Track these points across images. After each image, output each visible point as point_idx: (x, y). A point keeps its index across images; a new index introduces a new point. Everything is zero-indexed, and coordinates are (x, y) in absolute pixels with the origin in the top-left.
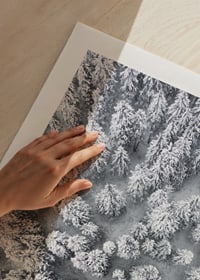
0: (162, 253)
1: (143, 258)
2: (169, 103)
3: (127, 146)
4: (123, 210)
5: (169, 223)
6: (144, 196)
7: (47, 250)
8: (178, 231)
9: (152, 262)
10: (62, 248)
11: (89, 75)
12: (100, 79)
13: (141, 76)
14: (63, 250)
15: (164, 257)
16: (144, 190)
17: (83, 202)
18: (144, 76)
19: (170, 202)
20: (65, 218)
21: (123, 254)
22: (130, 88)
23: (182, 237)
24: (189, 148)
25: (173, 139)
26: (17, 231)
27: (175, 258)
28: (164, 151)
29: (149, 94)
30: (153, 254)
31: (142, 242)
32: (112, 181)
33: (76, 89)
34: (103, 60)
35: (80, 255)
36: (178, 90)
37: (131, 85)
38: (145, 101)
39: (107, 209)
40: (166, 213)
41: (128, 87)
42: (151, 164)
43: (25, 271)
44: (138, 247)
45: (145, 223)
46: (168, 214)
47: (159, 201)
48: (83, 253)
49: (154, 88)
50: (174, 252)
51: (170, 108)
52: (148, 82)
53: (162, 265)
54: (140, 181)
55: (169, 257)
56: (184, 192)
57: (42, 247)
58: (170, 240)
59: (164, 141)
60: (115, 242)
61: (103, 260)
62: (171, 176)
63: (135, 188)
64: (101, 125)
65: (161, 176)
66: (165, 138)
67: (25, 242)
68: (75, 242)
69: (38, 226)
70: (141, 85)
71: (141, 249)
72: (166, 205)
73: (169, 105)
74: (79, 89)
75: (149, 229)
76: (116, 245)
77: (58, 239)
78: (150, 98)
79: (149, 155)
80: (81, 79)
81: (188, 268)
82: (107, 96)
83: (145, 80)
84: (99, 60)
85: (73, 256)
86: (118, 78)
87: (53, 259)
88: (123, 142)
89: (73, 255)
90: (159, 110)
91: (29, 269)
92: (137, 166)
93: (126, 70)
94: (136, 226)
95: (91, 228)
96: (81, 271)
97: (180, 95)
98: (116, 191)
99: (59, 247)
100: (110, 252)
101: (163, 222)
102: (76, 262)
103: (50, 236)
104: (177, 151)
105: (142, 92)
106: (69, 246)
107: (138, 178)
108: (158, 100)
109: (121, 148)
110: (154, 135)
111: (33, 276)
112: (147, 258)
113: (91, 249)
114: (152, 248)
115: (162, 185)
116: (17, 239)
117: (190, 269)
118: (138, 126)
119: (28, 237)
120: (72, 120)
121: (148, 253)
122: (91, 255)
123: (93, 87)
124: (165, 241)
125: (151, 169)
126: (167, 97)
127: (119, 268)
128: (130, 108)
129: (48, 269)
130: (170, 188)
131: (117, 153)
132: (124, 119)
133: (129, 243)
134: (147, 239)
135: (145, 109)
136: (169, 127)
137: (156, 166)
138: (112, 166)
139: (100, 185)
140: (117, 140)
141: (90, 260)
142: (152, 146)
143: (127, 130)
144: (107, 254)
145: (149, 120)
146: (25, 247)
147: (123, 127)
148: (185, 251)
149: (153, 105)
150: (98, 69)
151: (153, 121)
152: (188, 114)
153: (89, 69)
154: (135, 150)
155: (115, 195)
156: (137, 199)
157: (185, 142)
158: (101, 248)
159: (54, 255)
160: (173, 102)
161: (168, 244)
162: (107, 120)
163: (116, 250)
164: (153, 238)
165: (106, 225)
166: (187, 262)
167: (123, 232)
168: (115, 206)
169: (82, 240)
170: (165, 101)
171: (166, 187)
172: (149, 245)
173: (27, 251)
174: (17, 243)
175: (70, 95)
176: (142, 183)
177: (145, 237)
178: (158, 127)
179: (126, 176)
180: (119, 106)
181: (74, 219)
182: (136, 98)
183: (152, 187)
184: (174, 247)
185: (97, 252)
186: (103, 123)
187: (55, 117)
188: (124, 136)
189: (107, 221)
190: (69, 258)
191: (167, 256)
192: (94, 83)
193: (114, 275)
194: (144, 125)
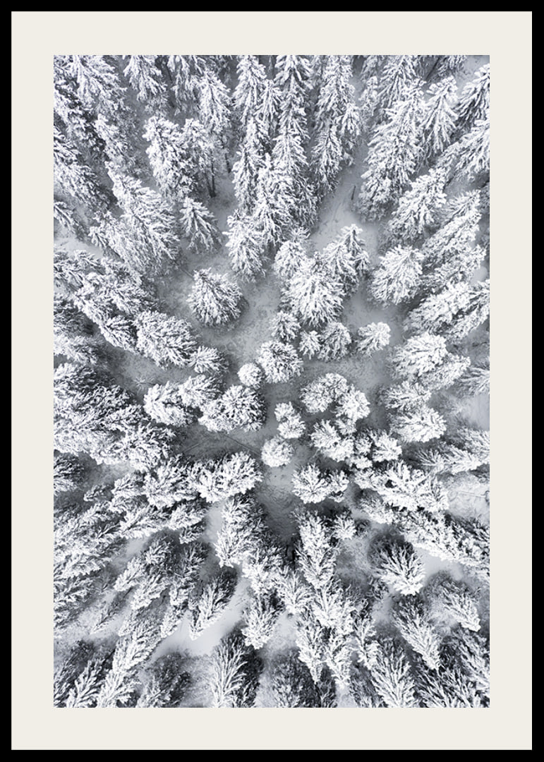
0: (337, 345)
1: (311, 369)
2: (232, 86)
3: (197, 194)
4: (243, 304)
5: (325, 292)
6: (265, 265)
7: (154, 424)
8: (346, 299)
9: (328, 367)
10: (176, 410)
11: (73, 98)
12: (96, 97)
13: (161, 61)
14: (179, 413)
15: (344, 352)
16: (260, 255)
17: (172, 319)
18: (166, 58)
19: (311, 257)
20: (157, 359)
21: (277, 376)
22: (154, 90)
23: (357, 305)
24: (300, 151)
25: (267, 147)
26: (92, 414)
27: (362, 344)
28: (262, 173)
29: (189, 86)
30: (324, 354)
31: (297, 342)
32: (201, 263)
33: (64, 133)
34: (83, 62)
35: (210, 408)
36: (234, 57)
37: (152, 83)
38: (190, 102)
39: (215, 313)
40: (313, 278)
41: (148, 90)
42: (250, 206)
43: (138, 473)
44: (293, 353)
45: (288, 309)
46: (317, 278)
47: (293, 262)
48: (213, 403)
49: (193, 71)
50: (356, 337)
51: (236, 94)
52: (178, 65)
53: (346, 366)
54: (247, 243)
55: (351, 347)
56: (327, 227)
57: (145, 423)
58: (340, 319)
59: (255, 157)
60: (254, 362)
61: (250, 400)
62: (293, 212)
63: (244, 257)
64: (136, 177)
65: (276, 218)
66: (253, 151)
67: (114, 427)
68: (192, 391)
69: (121, 392)
70: (168, 77)
71: (300, 354)
72: (307, 264)
73: (233, 90)
74: (69, 130)
75: (299, 316)
76: (259, 366)
77: (163, 399)
78: (196, 92)
79: (240, 192)
80: (64, 113)
81: (389, 351)
82: (121, 122)
83: (171, 64)
84: (76, 65)
85: (200, 414)
86: (124, 81)
87: (170, 434)
88: (186, 189)
89: (198, 413)
90: (221, 107)
91: (142, 467)
92: (231, 220)
93: (132, 61)
94: (274, 321)
95: (206, 357)
96: (223, 433)
97: (243, 65)
98: (217, 277)
99: (170, 410)
100: (254, 382)
101: (315, 295)
102: (209, 423)
103: (147, 399)
104: (282, 165)
105: (175, 88)
106: (186, 401)
107: (241, 238)
108: (210, 89)
109: (188, 202)
110: (232, 154)
111: (154, 475)
112: (317, 365)
113: (222, 390)
114: (318, 346)
115: (286, 234)
116: (99, 428)
117: (394, 352)
118: (198, 149)
119: (114, 416)
120: (85, 190)
121: (315, 357)
122: (226, 400)
123: (89, 117)
124: (333, 325)
125: (256, 215)
126: (221, 77)
127: (281, 400)
128: (169, 124)
129: (172, 453)
130: (301, 231)
131: (187, 212)
132: (169, 148)
133: (277, 354)
134: (304, 334)
135: (196, 115)
136: (251, 128)
137: (261, 206)
138: (189, 238)
139: (185, 277)
140: (175, 191)
141: (229, 409)
142: (237, 176)
143: (182, 165)
144: (252, 388)
145: (212, 132)
146: (117, 434)
147: (175, 163)
148: (372, 326)
149: (205, 101)
150: (81, 80)
151: (219, 130)
152: (272, 91)
153: (69, 89)
154: (213, 194)
155: (218, 284)
156: (256, 275)
157: (288, 142)
158: (237, 381)
159: (170, 427)
160: (238, 82)
161: (341, 326)
162: (142, 162)
163: (262, 373)
164: (312, 329)
165: (226, 341)
166: (384, 342)
167: (259, 341)
168: (226, 303)
169: (202, 383)
170: (222, 86)
171: (294, 232)
172: (311, 342)
173: (125, 440)
174: (103, 435)
175: (60, 147)
176: (252, 246)
177: (298, 333)
178: (233, 136)
179: (219, 245)
180: (150, 131)
181: (171, 355)
182: (172, 104)
183: (270, 244)
184: (351, 327)
185: (234, 390)
186: (138, 171)
187: (56, 198)
188: (185, 179)
189: (225, 333)
190: (195, 421)
191: (348, 346)
192: (89, 108)
193: (279, 416)
194: (207, 145)
